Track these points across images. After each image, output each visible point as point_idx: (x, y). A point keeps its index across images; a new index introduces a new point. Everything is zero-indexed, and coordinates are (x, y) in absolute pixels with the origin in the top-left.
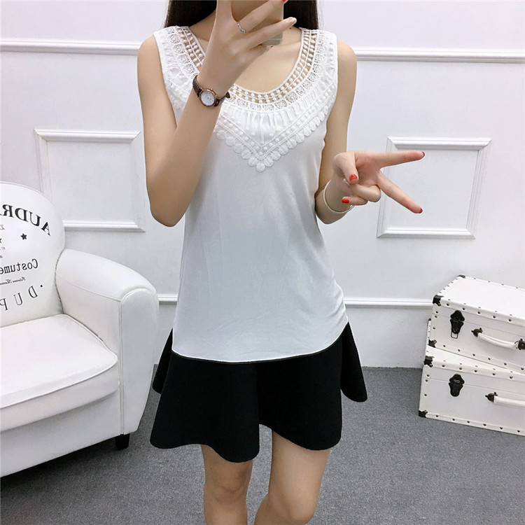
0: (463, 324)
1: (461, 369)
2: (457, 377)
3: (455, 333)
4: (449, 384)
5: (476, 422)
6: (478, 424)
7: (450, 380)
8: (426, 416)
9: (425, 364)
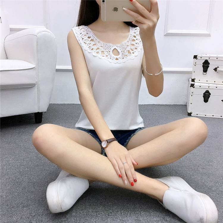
0: (209, 66)
1: (209, 87)
2: (207, 92)
3: (205, 72)
4: (203, 96)
5: (217, 115)
6: (218, 116)
7: (204, 94)
8: (192, 115)
9: (191, 87)
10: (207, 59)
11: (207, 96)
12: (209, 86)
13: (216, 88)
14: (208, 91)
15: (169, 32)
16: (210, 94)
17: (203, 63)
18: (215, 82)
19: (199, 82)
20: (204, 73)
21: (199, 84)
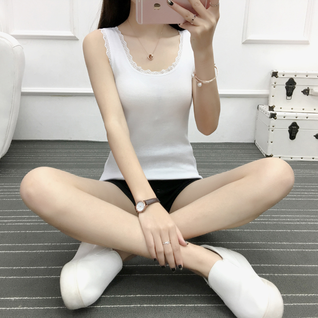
0: (295, 87)
1: (296, 118)
2: (294, 124)
3: (289, 96)
4: (289, 131)
5: (308, 157)
7: (289, 128)
9: (271, 117)
10: (293, 76)
12: (297, 115)
13: (307, 118)
16: (298, 127)
17: (287, 83)
18: (303, 109)
19: (281, 110)
20: (288, 98)
21: (283, 114)
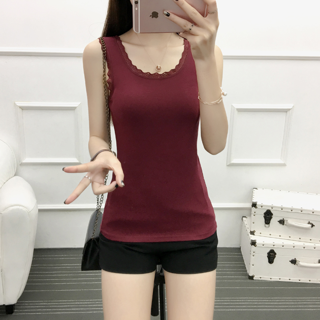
0: (272, 218)
1: (274, 246)
4: (267, 256)
6: (285, 279)
7: (268, 254)
8: (254, 278)
9: (252, 245)
10: (270, 208)
11: (271, 256)
12: (274, 244)
13: (283, 246)
14: (273, 250)
15: (232, 162)
16: (275, 254)
17: (265, 214)
20: (267, 225)
21: (262, 242)
